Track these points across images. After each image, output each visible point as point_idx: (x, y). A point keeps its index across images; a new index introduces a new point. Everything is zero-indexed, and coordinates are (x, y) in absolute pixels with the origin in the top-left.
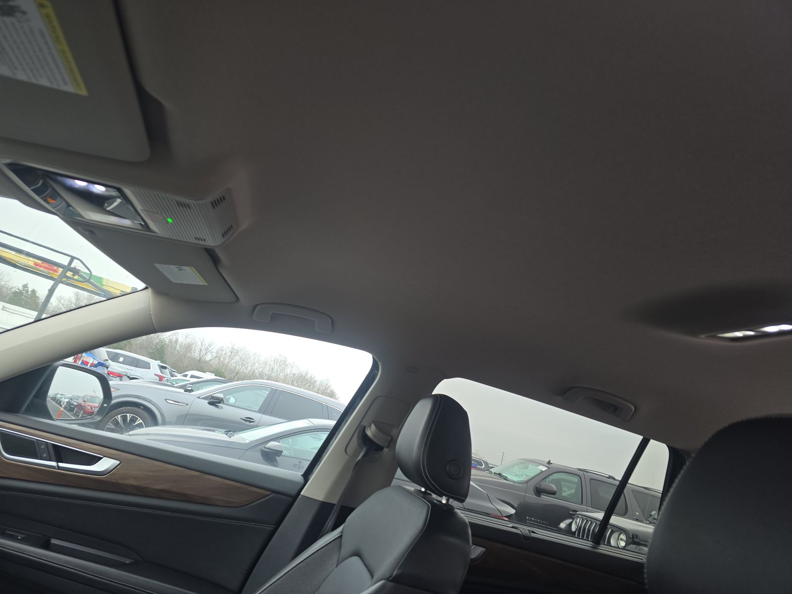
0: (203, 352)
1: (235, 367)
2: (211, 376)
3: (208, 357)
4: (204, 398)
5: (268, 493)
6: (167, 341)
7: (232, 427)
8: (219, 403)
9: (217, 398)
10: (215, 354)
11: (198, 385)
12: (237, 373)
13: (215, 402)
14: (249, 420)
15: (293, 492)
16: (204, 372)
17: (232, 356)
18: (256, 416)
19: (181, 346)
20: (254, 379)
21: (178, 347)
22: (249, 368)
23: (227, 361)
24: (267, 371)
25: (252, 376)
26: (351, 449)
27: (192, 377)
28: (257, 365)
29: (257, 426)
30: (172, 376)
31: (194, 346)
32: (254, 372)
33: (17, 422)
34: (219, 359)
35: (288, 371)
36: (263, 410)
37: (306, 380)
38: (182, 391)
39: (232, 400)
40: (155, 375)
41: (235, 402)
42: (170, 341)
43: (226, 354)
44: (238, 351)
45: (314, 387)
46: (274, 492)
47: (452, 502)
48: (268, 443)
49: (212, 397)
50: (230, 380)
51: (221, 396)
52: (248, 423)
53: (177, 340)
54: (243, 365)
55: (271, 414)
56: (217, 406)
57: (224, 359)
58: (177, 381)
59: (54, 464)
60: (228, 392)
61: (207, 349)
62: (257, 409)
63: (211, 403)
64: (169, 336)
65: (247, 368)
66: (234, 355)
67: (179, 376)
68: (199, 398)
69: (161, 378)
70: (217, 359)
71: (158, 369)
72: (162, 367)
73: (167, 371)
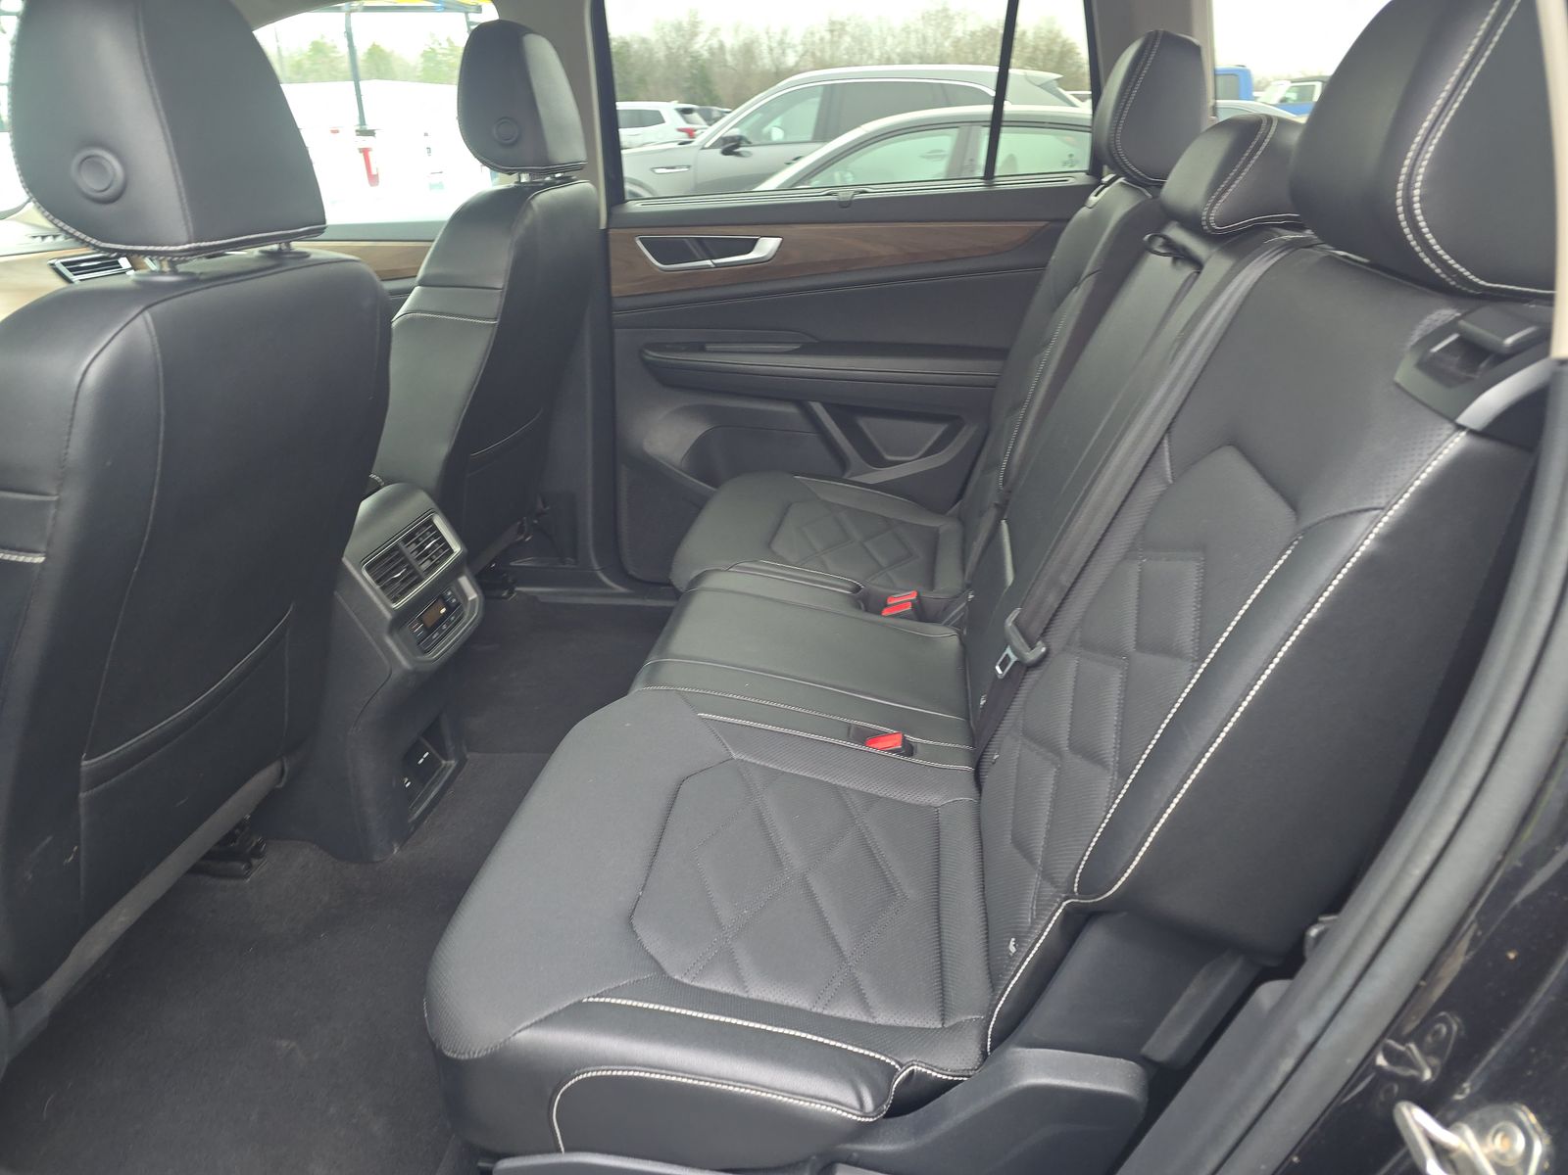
4: (713, 146)
6: (706, 55)
8: (737, 146)
9: (733, 139)
10: (800, 49)
19: (733, 55)
21: (729, 58)
28: (890, 40)
31: (756, 45)
35: (959, 30)
36: (822, 133)
40: (680, 130)
42: (711, 50)
43: (822, 39)
44: (843, 24)
49: (725, 140)
53: (722, 47)
56: (738, 154)
61: (781, 43)
62: (809, 137)
63: (726, 152)
64: (706, 41)
66: (840, 36)
68: (703, 148)
69: (690, 133)
70: (808, 58)
71: (678, 117)
72: (685, 112)
73: (695, 116)
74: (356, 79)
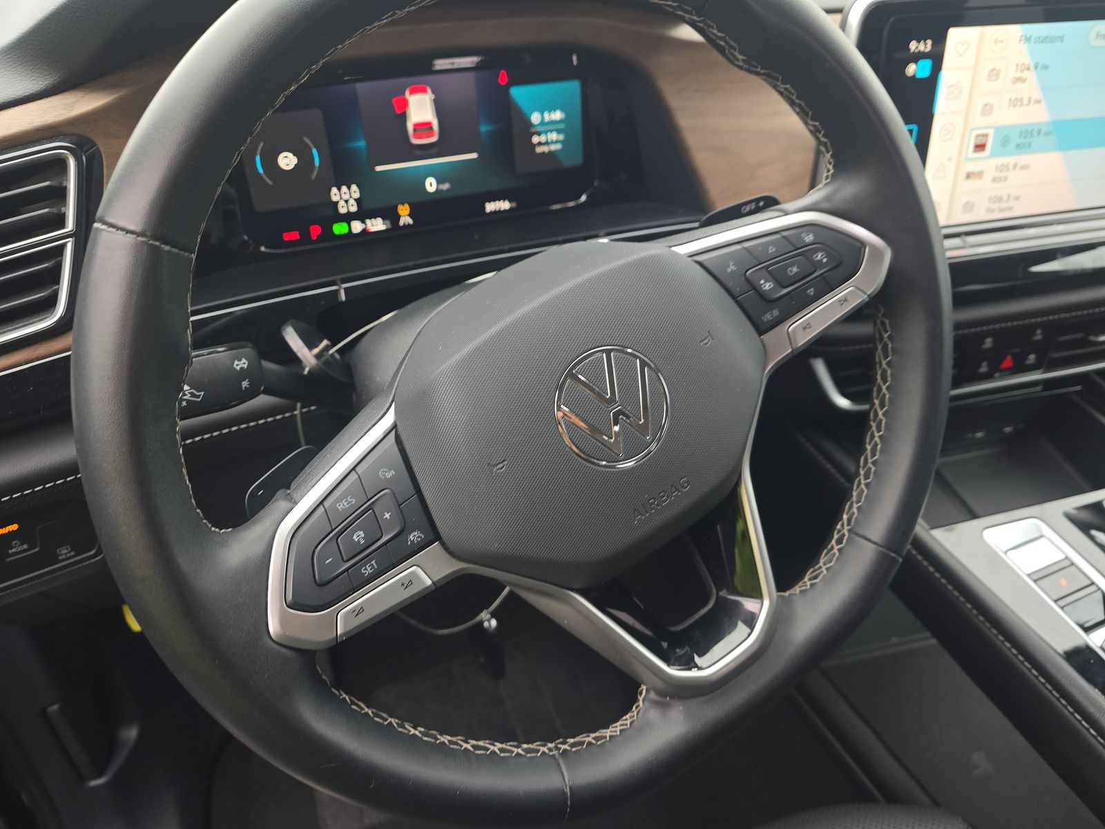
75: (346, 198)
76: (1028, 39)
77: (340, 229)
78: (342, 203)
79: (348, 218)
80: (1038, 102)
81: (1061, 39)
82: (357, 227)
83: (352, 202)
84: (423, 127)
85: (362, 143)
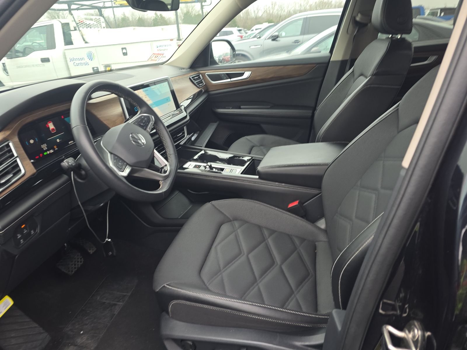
0: (256, 12)
1: (278, 14)
2: (266, 25)
3: (260, 14)
4: (269, 38)
5: (315, 65)
7: (288, 48)
8: (277, 38)
9: (275, 36)
11: (262, 33)
12: (280, 17)
13: (275, 38)
14: (297, 42)
15: (327, 61)
16: (262, 23)
17: (273, 7)
18: (300, 38)
20: (291, 16)
22: (286, 11)
23: (271, 12)
24: (298, 8)
25: (289, 15)
26: (350, 31)
27: (256, 29)
29: (302, 43)
30: (246, 33)
32: (290, 12)
33: (210, 69)
34: (267, 12)
35: (311, 2)
36: (303, 33)
37: (325, 3)
38: (256, 39)
39: (284, 34)
40: (238, 36)
41: (286, 35)
44: (275, 2)
45: (331, 6)
46: (318, 64)
47: (404, 36)
48: (311, 49)
49: (273, 36)
50: (278, 22)
51: (276, 34)
52: (296, 44)
54: (282, 10)
55: (308, 33)
56: (277, 40)
57: (270, 10)
58: (250, 35)
59: (229, 80)
60: (279, 30)
62: (299, 33)
63: (273, 40)
65: (284, 11)
67: (249, 32)
68: (265, 40)
69: (241, 37)
71: (238, 32)
72: (240, 30)
73: (242, 31)
74: (178, 24)
75: (44, 146)
76: (144, 91)
77: (45, 154)
78: (44, 148)
79: (46, 151)
80: (150, 100)
81: (148, 90)
82: (48, 152)
83: (46, 147)
84: (53, 129)
85: (43, 135)
